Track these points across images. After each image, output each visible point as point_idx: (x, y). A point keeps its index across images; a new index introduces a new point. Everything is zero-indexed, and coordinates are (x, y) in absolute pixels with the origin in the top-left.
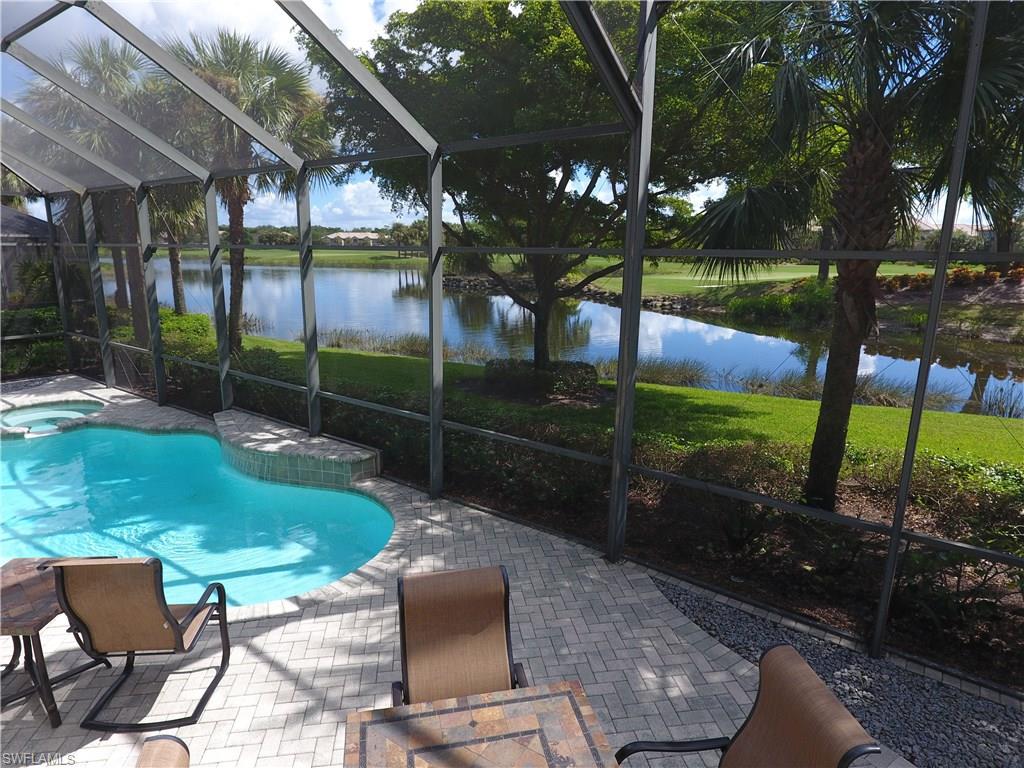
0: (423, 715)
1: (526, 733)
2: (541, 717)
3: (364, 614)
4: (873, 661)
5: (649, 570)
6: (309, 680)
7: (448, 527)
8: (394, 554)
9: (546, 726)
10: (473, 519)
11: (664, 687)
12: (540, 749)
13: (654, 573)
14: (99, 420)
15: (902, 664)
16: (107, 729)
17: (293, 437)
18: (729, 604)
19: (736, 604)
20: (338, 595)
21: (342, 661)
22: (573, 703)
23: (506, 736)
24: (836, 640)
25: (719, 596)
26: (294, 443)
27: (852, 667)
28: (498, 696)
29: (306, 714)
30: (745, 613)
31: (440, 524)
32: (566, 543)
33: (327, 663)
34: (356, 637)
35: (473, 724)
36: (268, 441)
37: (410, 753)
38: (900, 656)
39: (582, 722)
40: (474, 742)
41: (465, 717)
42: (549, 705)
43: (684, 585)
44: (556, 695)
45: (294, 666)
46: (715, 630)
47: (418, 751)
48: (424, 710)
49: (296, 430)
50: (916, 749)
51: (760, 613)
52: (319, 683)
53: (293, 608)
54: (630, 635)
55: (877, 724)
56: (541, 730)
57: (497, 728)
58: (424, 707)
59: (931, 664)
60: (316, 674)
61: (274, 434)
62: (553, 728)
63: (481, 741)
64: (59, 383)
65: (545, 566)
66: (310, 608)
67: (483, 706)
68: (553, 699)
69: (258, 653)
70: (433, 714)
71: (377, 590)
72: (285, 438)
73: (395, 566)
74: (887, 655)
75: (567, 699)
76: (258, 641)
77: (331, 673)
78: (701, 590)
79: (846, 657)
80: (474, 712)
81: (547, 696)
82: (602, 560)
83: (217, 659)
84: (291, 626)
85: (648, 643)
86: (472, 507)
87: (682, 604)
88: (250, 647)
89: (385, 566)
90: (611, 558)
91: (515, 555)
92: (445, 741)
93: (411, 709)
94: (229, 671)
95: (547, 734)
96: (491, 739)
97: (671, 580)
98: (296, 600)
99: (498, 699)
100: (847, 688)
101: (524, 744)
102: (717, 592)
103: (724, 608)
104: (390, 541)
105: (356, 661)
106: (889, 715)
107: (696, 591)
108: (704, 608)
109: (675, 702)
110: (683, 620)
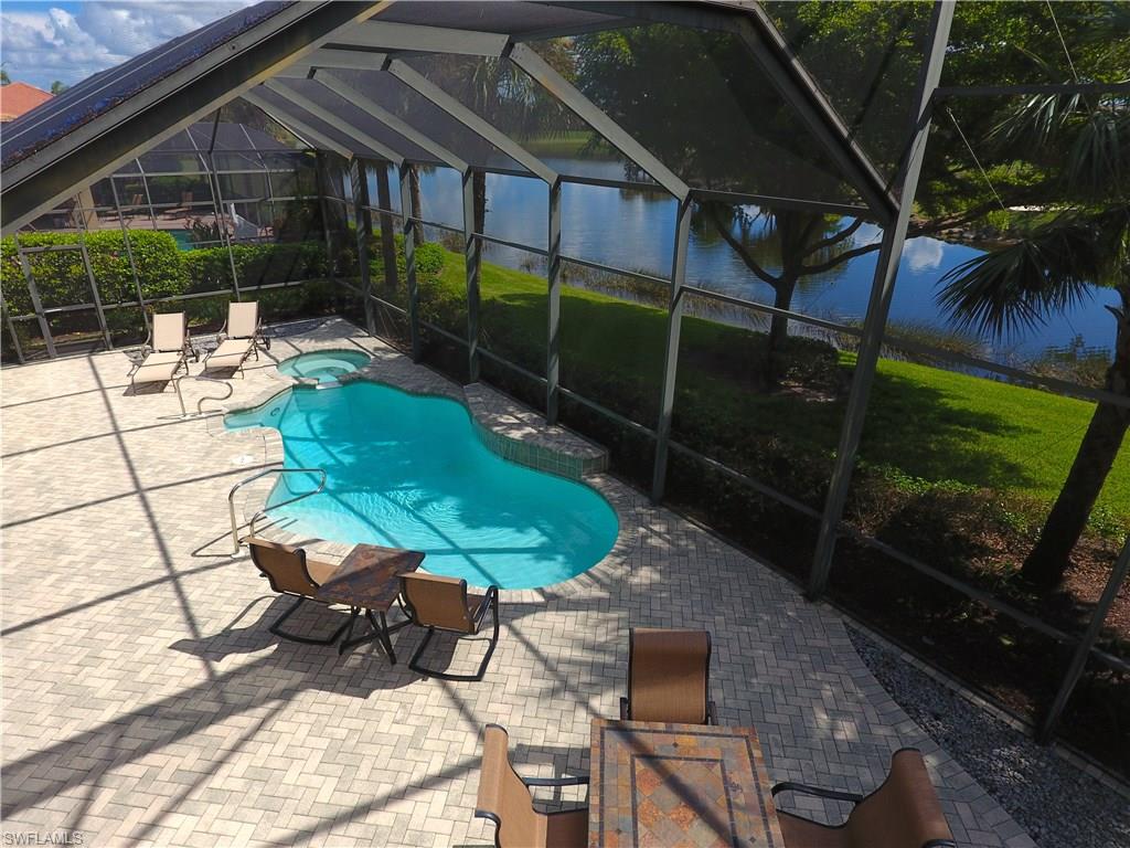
0: (642, 731)
1: (711, 760)
2: (723, 752)
3: (594, 614)
4: (1037, 747)
5: (844, 616)
6: (554, 663)
7: (665, 539)
8: (618, 560)
9: (726, 758)
10: (689, 534)
11: (833, 729)
12: (720, 774)
13: (848, 620)
14: (371, 376)
15: (1066, 755)
16: (426, 674)
17: (533, 424)
18: (914, 664)
19: (920, 665)
20: (573, 593)
21: (577, 654)
22: (749, 746)
23: (698, 760)
24: (1008, 720)
25: (905, 654)
26: (534, 431)
27: (1014, 748)
28: (695, 728)
29: (554, 693)
30: (927, 676)
31: (659, 535)
32: (771, 574)
33: (567, 653)
34: (588, 635)
35: (676, 745)
36: (511, 426)
37: (632, 756)
38: (1066, 748)
39: (752, 761)
40: (674, 758)
41: (671, 739)
42: (730, 743)
43: (874, 637)
44: (737, 737)
45: (545, 650)
46: (892, 687)
47: (638, 756)
48: (642, 728)
49: (536, 416)
50: (1043, 831)
51: (940, 678)
52: (562, 668)
53: (539, 599)
54: (814, 677)
55: (1015, 802)
56: (722, 760)
57: (692, 752)
58: (642, 725)
59: (1095, 762)
60: (559, 661)
61: (517, 418)
62: (731, 761)
63: (680, 759)
64: (331, 327)
65: (748, 595)
66: (553, 602)
67: (683, 733)
68: (734, 739)
69: (517, 634)
70: (648, 731)
71: (604, 594)
72: (527, 425)
73: (619, 572)
74: (1054, 744)
75: (744, 741)
76: (516, 623)
77: (570, 662)
78: (890, 645)
79: (1011, 738)
80: (677, 736)
81: (729, 736)
82: (801, 597)
83: (490, 633)
84: (539, 615)
85: (828, 687)
86: (689, 521)
87: (868, 657)
88: (511, 628)
89: (611, 571)
90: (810, 597)
91: (722, 579)
92: (656, 753)
93: (634, 724)
94: (498, 644)
95: (725, 763)
96: (686, 759)
97: (864, 630)
98: (541, 591)
99: (695, 730)
100: (1001, 766)
101: (709, 768)
102: (905, 650)
103: (907, 668)
104: (616, 546)
105: (587, 657)
106: (1030, 797)
107: (885, 645)
108: (888, 664)
109: (839, 743)
110: (864, 672)
